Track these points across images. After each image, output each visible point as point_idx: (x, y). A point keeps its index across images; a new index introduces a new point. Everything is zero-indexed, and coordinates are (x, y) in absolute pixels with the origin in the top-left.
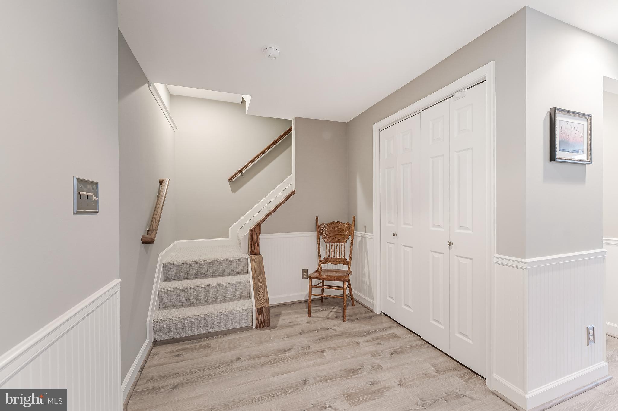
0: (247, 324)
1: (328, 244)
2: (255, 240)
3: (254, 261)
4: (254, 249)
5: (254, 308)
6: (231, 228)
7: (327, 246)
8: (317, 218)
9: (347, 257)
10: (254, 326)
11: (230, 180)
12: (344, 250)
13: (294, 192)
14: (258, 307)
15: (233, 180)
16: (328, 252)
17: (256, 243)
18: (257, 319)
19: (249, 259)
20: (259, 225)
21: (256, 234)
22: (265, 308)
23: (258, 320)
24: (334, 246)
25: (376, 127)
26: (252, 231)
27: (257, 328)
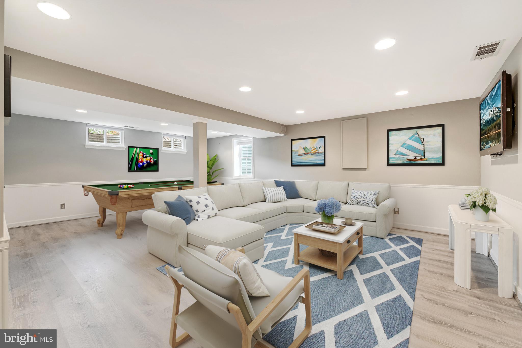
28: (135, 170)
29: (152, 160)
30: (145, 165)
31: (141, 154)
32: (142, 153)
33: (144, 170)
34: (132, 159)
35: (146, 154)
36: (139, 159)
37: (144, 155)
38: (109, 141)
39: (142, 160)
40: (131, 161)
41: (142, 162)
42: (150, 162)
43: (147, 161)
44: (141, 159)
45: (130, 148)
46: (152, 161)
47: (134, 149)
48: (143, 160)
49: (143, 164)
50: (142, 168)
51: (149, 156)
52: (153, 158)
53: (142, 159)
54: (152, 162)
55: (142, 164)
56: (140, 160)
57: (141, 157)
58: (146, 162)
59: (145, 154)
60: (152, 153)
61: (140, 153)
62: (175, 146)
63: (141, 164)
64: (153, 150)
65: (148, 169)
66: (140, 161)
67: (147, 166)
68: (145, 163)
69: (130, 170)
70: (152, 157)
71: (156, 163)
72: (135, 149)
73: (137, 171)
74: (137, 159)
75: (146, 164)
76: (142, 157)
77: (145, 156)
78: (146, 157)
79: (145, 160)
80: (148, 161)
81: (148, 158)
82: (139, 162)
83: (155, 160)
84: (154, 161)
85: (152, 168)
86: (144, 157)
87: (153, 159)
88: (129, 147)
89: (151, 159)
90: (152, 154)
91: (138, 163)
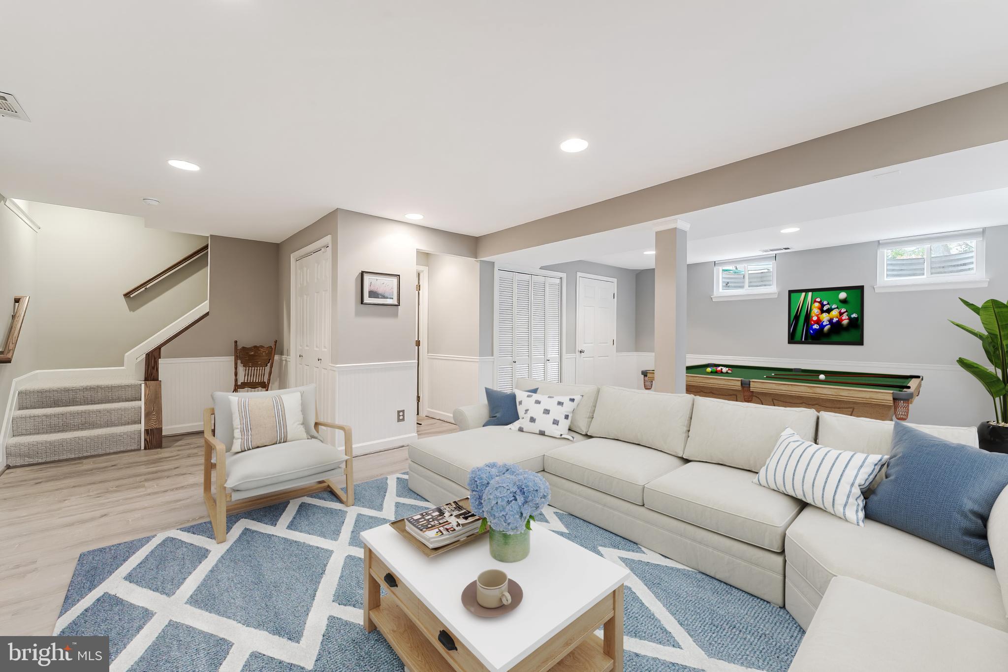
0: (135, 447)
1: (247, 368)
2: (153, 365)
3: (149, 387)
4: (152, 375)
5: (143, 430)
6: (127, 354)
7: (246, 370)
8: (236, 342)
9: (266, 380)
10: (143, 448)
11: (127, 295)
12: (264, 374)
13: (207, 314)
14: (147, 428)
15: (131, 296)
16: (246, 377)
17: (153, 368)
18: (145, 440)
19: (143, 385)
20: (159, 348)
21: (155, 359)
22: (156, 429)
23: (147, 442)
24: (253, 370)
25: (293, 257)
26: (149, 355)
27: (145, 449)
28: (803, 340)
29: (845, 317)
30: (826, 328)
31: (817, 305)
32: (818, 302)
33: (825, 340)
34: (797, 317)
35: (828, 304)
36: (811, 317)
37: (823, 305)
38: (752, 284)
39: (818, 318)
40: (794, 321)
41: (818, 322)
42: (839, 322)
43: (831, 321)
44: (817, 316)
45: (793, 295)
46: (843, 318)
47: (801, 295)
48: (821, 318)
49: (822, 327)
50: (817, 336)
51: (837, 308)
52: (846, 311)
53: (820, 316)
54: (845, 322)
55: (818, 328)
56: (815, 318)
57: (815, 311)
58: (828, 323)
59: (825, 303)
60: (846, 298)
61: (815, 301)
62: (933, 271)
63: (816, 327)
64: (848, 291)
65: (835, 338)
66: (814, 321)
67: (830, 330)
68: (827, 325)
69: (792, 339)
70: (843, 310)
71: (857, 325)
72: (804, 294)
73: (806, 342)
74: (808, 316)
75: (829, 326)
76: (819, 311)
77: (825, 308)
78: (829, 311)
79: (825, 317)
80: (835, 320)
81: (835, 313)
82: (813, 323)
83: (854, 316)
84: (850, 319)
85: (845, 336)
86: (822, 311)
87: (846, 313)
88: (790, 292)
89: (841, 314)
90: (844, 301)
91: (810, 325)
